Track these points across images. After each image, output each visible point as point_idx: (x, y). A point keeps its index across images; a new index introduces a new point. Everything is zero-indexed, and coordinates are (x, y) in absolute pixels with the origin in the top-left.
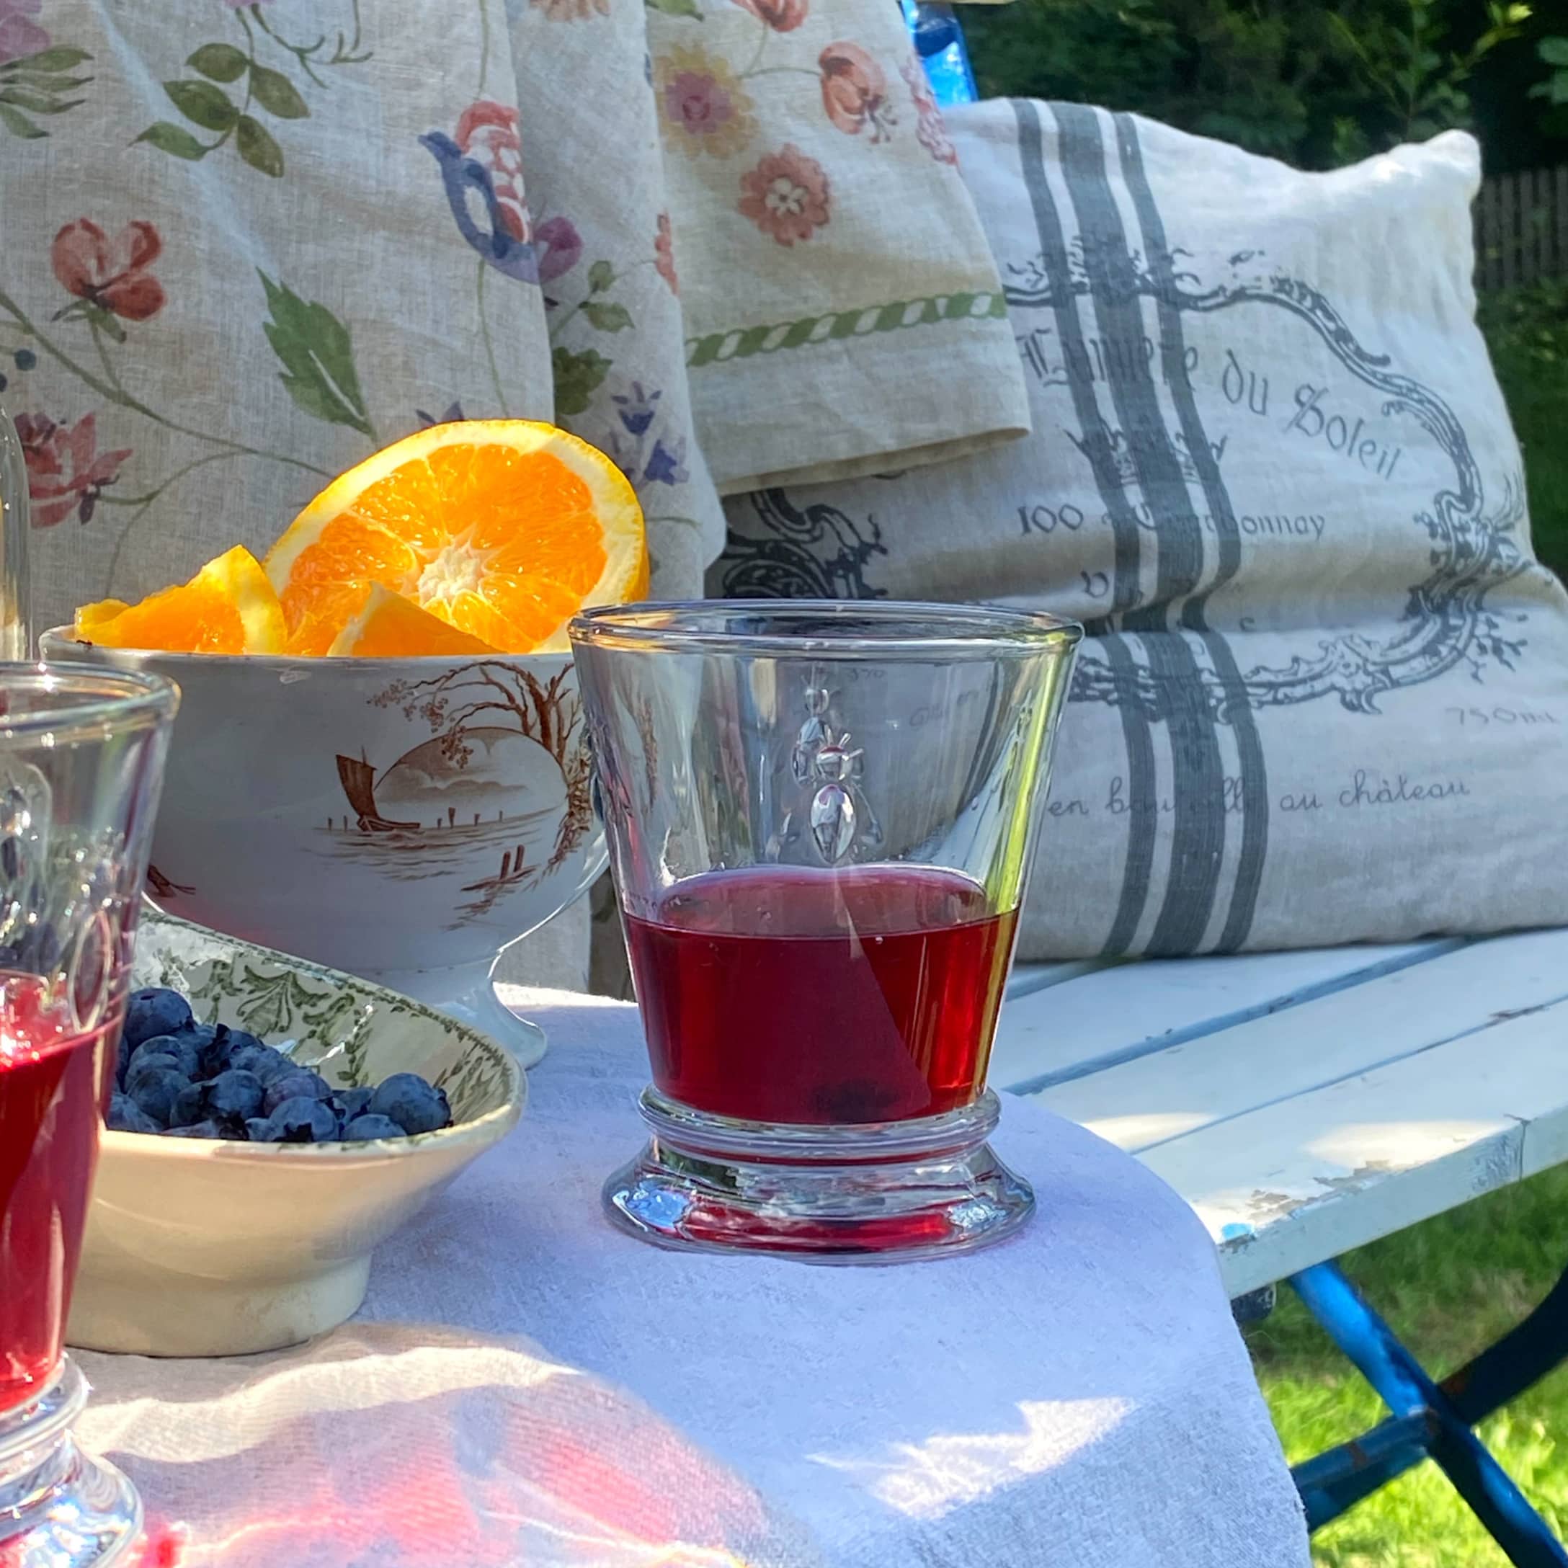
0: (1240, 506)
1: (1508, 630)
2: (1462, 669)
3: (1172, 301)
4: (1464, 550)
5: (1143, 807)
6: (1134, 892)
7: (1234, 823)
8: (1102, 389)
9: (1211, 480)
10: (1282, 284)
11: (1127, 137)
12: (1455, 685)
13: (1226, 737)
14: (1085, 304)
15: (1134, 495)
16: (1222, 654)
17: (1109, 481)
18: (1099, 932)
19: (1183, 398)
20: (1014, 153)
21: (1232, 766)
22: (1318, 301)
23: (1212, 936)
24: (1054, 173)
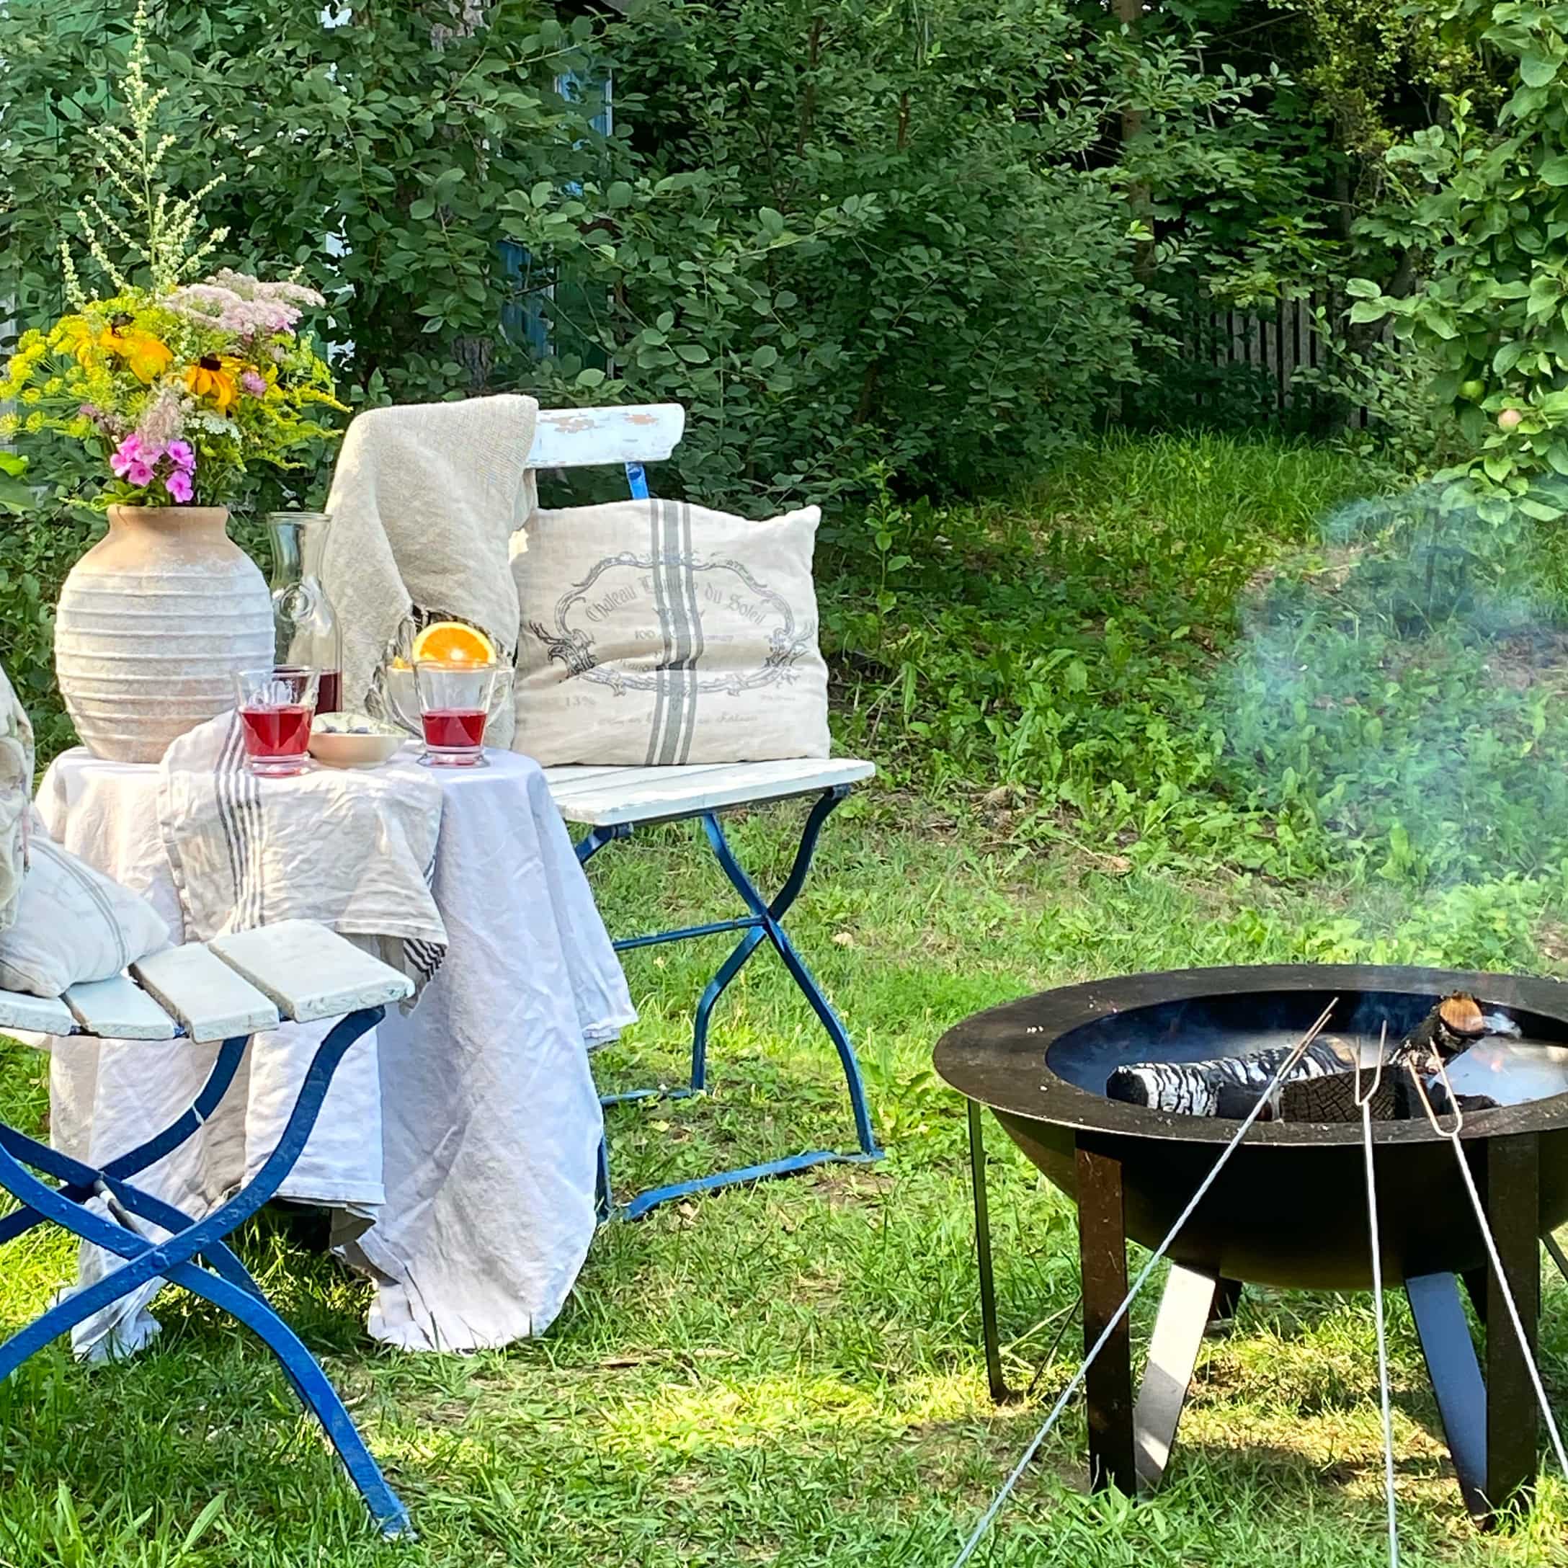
0: (705, 634)
1: (793, 672)
2: (774, 684)
3: (690, 568)
4: (782, 648)
5: (657, 722)
6: (653, 745)
7: (683, 726)
8: (665, 595)
9: (697, 624)
10: (730, 563)
11: (686, 513)
12: (770, 690)
13: (686, 701)
14: (662, 568)
15: (672, 628)
16: (693, 678)
17: (665, 623)
18: (643, 761)
19: (692, 599)
20: (649, 517)
21: (685, 710)
22: (742, 567)
23: (676, 761)
24: (661, 523)
